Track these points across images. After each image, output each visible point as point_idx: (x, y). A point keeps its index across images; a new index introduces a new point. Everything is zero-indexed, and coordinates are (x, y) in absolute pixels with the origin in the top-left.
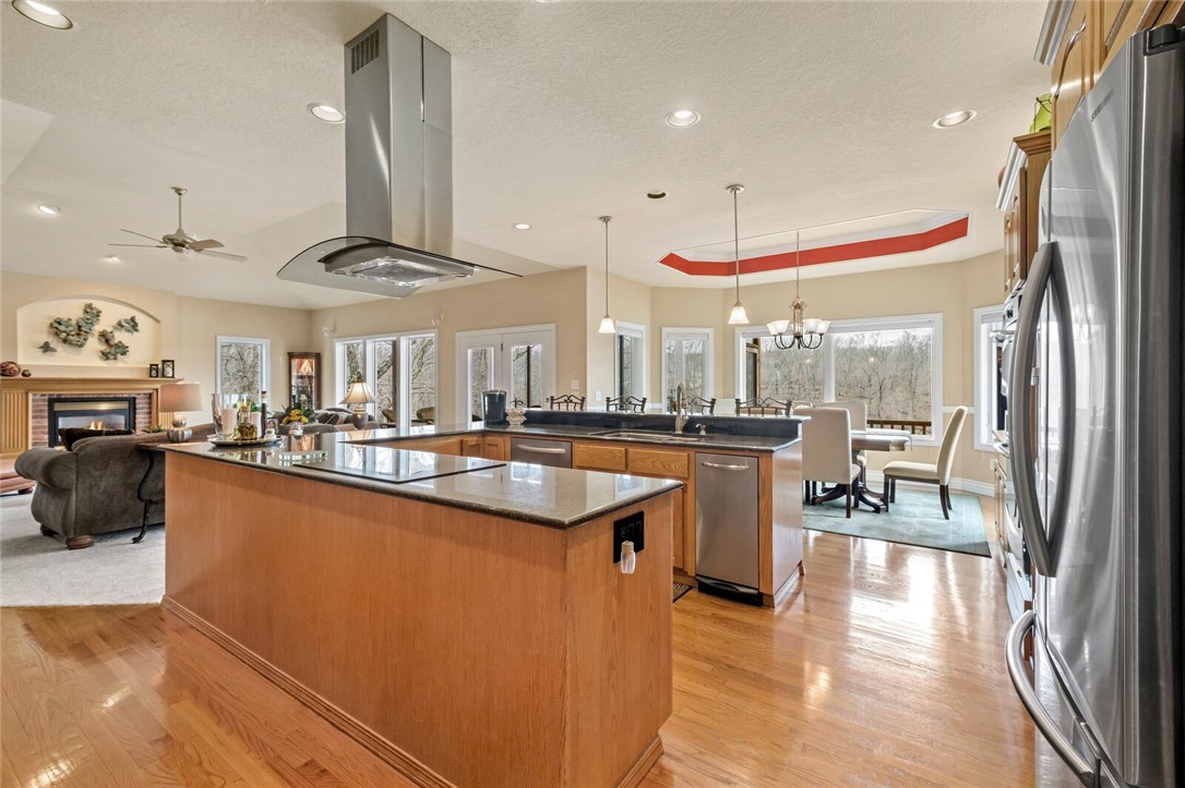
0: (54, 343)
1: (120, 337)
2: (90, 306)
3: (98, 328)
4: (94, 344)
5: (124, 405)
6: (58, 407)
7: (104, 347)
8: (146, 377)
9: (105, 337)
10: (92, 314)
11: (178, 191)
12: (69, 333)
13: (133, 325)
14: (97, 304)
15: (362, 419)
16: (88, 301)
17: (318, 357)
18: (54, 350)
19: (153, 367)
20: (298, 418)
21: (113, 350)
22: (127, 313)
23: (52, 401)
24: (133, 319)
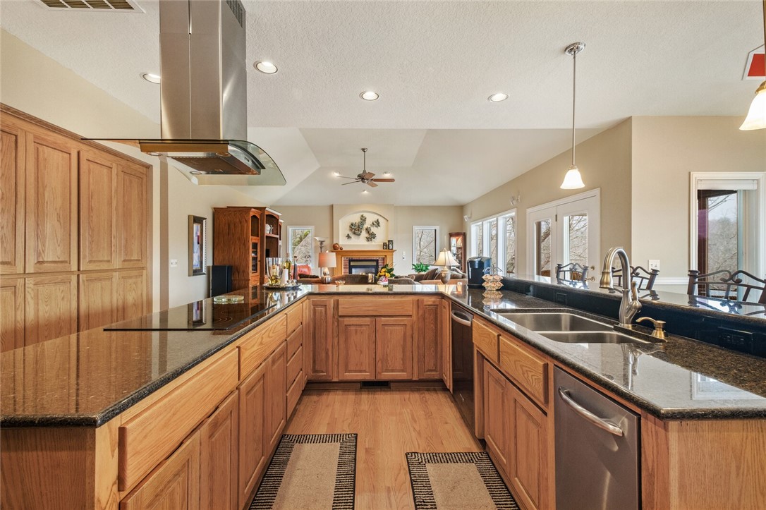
0: (351, 235)
1: (374, 230)
2: (362, 216)
3: (365, 226)
4: (364, 234)
5: (374, 264)
6: (352, 264)
7: (367, 235)
8: (381, 249)
9: (368, 230)
10: (363, 219)
11: (363, 150)
12: (356, 229)
13: (378, 222)
14: (365, 215)
15: (445, 277)
16: (362, 214)
17: (464, 236)
18: (351, 238)
19: (384, 244)
20: (383, 274)
21: (371, 236)
22: (375, 218)
23: (350, 261)
24: (378, 220)
